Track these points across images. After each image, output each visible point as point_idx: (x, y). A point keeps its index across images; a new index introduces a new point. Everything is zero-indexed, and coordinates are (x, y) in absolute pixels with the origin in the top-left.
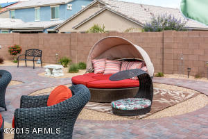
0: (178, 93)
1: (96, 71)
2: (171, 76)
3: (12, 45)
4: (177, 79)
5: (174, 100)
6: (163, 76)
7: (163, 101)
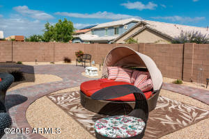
0: (189, 109)
1: (110, 78)
2: (189, 84)
3: (78, 51)
4: (194, 89)
5: (181, 120)
6: (181, 83)
7: (168, 120)
